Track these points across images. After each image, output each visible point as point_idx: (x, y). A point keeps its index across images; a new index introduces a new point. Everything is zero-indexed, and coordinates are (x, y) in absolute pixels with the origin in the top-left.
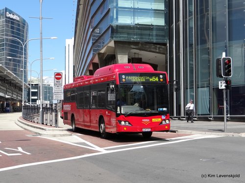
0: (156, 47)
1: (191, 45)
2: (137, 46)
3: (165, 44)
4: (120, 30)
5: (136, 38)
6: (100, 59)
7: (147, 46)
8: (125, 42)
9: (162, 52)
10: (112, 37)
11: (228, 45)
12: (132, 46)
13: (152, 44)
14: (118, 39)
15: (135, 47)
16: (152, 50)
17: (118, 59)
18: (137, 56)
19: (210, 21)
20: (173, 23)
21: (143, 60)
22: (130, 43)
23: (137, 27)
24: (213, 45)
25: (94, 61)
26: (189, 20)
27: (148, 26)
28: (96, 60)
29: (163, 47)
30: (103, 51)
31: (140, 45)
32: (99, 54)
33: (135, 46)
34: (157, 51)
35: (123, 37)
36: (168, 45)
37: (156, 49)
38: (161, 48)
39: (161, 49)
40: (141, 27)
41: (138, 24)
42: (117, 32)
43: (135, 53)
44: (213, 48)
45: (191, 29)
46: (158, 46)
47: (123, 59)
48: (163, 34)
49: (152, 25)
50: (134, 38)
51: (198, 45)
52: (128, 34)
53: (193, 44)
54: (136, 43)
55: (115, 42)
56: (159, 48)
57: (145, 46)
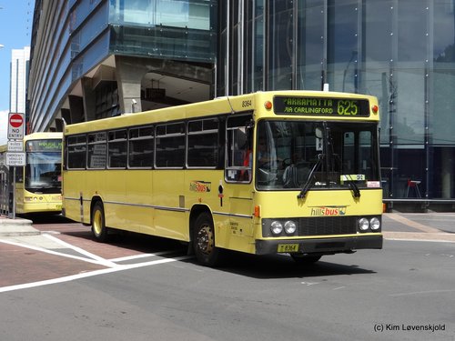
0: (194, 70)
1: (258, 69)
2: (159, 66)
3: (210, 66)
4: (127, 36)
5: (158, 52)
6: (85, 88)
7: (177, 68)
8: (137, 58)
9: (204, 79)
10: (112, 49)
11: (326, 71)
12: (150, 67)
13: (187, 65)
14: (120, 53)
15: (154, 69)
16: (186, 75)
17: (121, 90)
18: (156, 86)
19: (295, 24)
20: (226, 26)
21: (167, 94)
22: (145, 61)
23: (158, 31)
24: (299, 70)
25: (72, 93)
26: (256, 22)
27: (179, 31)
28: (78, 91)
29: (206, 70)
30: (91, 75)
31: (164, 65)
32: (84, 79)
33: (154, 66)
34: (196, 77)
35: (130, 50)
36: (215, 66)
37: (194, 74)
38: (204, 72)
39: (202, 74)
40: (171, 32)
41: (161, 26)
42: (121, 40)
43: (153, 80)
44: (299, 75)
45: (258, 38)
46: (197, 68)
47: (131, 92)
48: (207, 46)
49: (186, 29)
50: (154, 52)
51: (271, 68)
52: (144, 44)
53: (261, 67)
54: (156, 61)
55: (117, 58)
56: (199, 71)
57: (172, 68)
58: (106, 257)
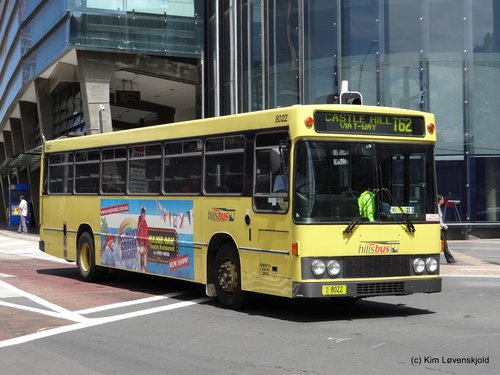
0: (176, 66)
1: (256, 64)
2: (132, 63)
3: (195, 61)
4: (91, 25)
5: (130, 45)
6: (40, 92)
7: (155, 65)
8: (104, 53)
9: (187, 78)
10: (72, 42)
11: (340, 66)
12: (121, 64)
13: (166, 61)
14: (83, 47)
15: (125, 66)
16: (166, 73)
17: (85, 94)
18: (128, 88)
20: (215, 12)
21: (143, 98)
22: (115, 56)
23: (130, 20)
24: (306, 65)
25: (23, 99)
26: (252, 6)
27: (156, 18)
28: (31, 96)
29: (191, 66)
30: (47, 75)
31: (138, 62)
32: (38, 81)
33: (126, 63)
34: (178, 76)
35: (98, 43)
36: (202, 62)
37: (176, 72)
38: (187, 69)
39: (186, 72)
40: (141, 20)
41: (134, 13)
42: (84, 31)
43: (124, 81)
44: (306, 71)
45: (256, 27)
46: (180, 64)
47: (97, 96)
48: (191, 37)
49: (165, 15)
50: (125, 45)
51: (272, 63)
52: (112, 34)
53: (261, 62)
54: (128, 57)
55: (80, 53)
56: (182, 69)
57: (148, 65)
58: (72, 308)
